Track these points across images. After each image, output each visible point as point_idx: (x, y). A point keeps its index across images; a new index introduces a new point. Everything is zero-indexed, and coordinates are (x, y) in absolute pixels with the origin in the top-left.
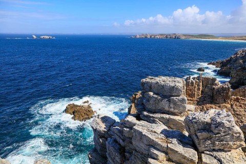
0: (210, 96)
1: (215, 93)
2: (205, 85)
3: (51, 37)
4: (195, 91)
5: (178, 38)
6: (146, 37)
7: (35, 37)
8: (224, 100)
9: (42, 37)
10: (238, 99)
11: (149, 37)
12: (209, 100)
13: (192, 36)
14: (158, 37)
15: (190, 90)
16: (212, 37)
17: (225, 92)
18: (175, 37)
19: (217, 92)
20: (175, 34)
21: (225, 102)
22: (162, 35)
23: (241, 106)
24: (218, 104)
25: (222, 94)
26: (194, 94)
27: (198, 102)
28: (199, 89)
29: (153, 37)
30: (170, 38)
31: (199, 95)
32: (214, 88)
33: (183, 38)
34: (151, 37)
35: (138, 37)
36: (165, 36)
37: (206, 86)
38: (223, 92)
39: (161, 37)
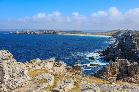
0: (125, 72)
1: (129, 69)
2: (121, 64)
4: (116, 70)
5: (56, 34)
6: (26, 33)
8: (136, 73)
12: (126, 74)
13: (67, 32)
14: (38, 33)
15: (113, 69)
17: (136, 67)
18: (53, 33)
19: (130, 69)
20: (52, 30)
22: (41, 31)
24: (132, 76)
25: (134, 69)
26: (116, 72)
28: (118, 68)
30: (49, 34)
31: (118, 72)
32: (127, 67)
33: (60, 34)
34: (30, 33)
35: (18, 33)
36: (44, 32)
37: (121, 66)
38: (134, 68)
39: (40, 33)
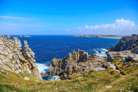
2: (80, 54)
3: (29, 36)
5: (98, 37)
7: (21, 36)
9: (25, 36)
10: (91, 59)
11: (82, 36)
12: (81, 61)
13: (105, 36)
14: (87, 36)
15: (74, 56)
16: (116, 36)
20: (96, 35)
21: (87, 61)
22: (89, 35)
23: (92, 62)
24: (84, 62)
26: (76, 58)
27: (77, 62)
28: (78, 56)
29: (84, 36)
30: (94, 37)
31: (78, 59)
33: (100, 37)
35: (76, 36)
36: (91, 36)
39: (89, 36)
